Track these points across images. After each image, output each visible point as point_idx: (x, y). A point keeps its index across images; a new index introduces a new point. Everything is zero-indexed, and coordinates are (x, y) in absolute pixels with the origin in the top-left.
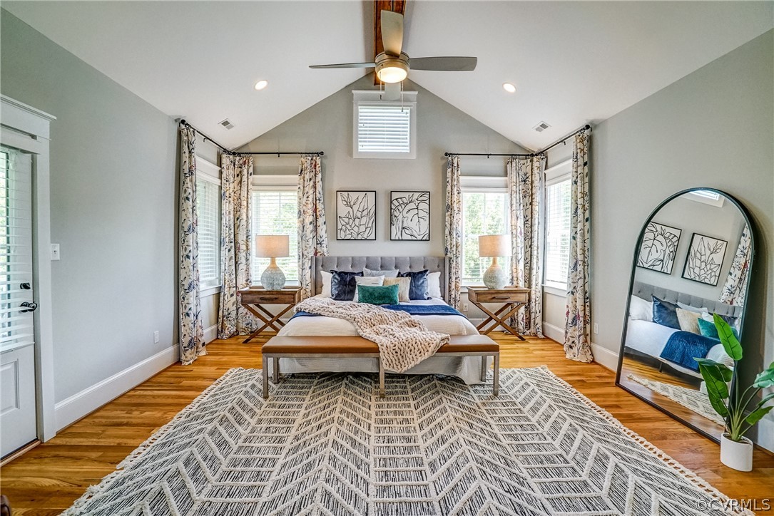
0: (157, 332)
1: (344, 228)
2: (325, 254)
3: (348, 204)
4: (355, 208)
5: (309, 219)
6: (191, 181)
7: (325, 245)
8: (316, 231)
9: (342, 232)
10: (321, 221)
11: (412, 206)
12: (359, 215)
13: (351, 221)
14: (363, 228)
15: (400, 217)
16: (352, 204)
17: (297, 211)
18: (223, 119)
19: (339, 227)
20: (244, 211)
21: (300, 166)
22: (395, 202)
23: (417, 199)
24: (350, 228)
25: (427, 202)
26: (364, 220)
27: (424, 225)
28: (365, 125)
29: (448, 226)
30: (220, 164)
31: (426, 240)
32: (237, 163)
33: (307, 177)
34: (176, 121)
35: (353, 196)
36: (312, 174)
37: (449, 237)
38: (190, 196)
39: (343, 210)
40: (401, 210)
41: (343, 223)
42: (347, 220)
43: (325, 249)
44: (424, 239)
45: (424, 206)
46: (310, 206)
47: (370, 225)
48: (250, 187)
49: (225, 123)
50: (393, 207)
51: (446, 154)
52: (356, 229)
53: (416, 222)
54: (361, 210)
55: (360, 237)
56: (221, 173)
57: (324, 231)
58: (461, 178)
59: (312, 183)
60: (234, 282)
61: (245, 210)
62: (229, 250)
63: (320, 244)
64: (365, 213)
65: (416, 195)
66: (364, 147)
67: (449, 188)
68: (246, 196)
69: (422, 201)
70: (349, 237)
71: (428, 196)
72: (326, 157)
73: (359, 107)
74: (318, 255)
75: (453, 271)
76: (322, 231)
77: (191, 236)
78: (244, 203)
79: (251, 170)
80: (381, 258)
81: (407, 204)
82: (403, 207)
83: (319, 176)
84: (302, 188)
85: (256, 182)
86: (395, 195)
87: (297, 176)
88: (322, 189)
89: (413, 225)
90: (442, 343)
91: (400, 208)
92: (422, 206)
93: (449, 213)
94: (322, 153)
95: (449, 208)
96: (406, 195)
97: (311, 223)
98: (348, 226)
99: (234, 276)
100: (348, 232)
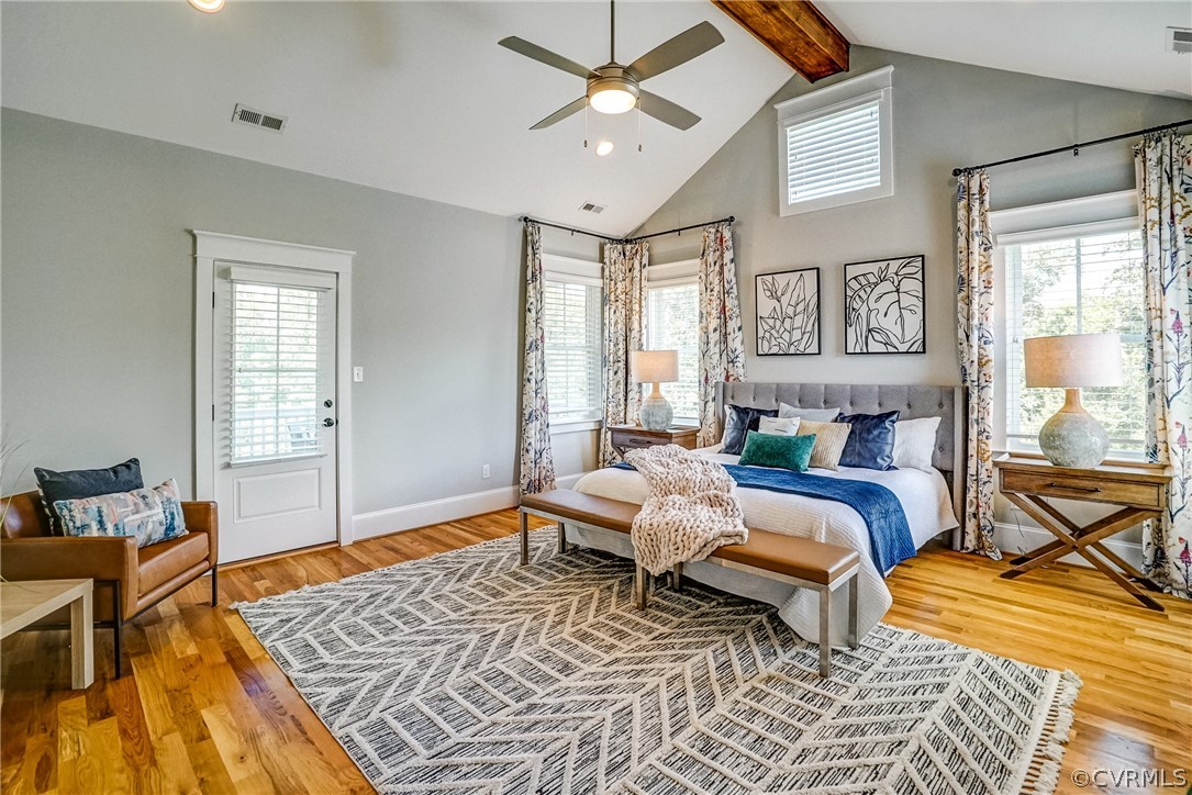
0: (486, 467)
1: (767, 335)
2: (741, 378)
3: (774, 296)
4: (785, 299)
5: (714, 323)
6: (535, 288)
7: (740, 365)
8: (726, 342)
9: (765, 343)
10: (732, 325)
11: (886, 286)
12: (790, 311)
13: (778, 323)
14: (797, 335)
15: (863, 311)
16: (779, 294)
17: (697, 313)
18: (583, 203)
19: (761, 334)
20: (635, 318)
21: (702, 245)
22: (853, 284)
23: (896, 274)
24: (776, 335)
25: (919, 276)
26: (798, 321)
27: (913, 323)
28: (798, 157)
29: (963, 321)
30: (602, 260)
31: (916, 352)
32: (627, 253)
33: (711, 259)
34: (520, 220)
35: (781, 280)
36: (718, 253)
37: (965, 344)
38: (532, 307)
39: (766, 306)
40: (865, 297)
41: (766, 327)
42: (771, 322)
43: (741, 371)
44: (913, 349)
45: (911, 285)
46: (716, 303)
47: (809, 328)
48: (644, 283)
49: (589, 207)
50: (850, 293)
51: (957, 173)
52: (786, 336)
53: (895, 315)
54: (793, 303)
55: (792, 351)
56: (603, 269)
57: (738, 340)
58: (991, 216)
59: (717, 268)
60: (622, 415)
61: (637, 317)
62: (616, 373)
63: (732, 362)
64: (800, 308)
65: (894, 266)
66: (799, 195)
67: (962, 242)
68: (638, 297)
69: (906, 276)
70: (775, 350)
71: (920, 264)
72: (739, 223)
73: (788, 129)
74: (731, 379)
75: (973, 416)
76: (736, 342)
77: (532, 355)
78: (636, 307)
79: (645, 261)
80: (826, 386)
81: (876, 284)
82: (869, 290)
83: (728, 255)
84: (704, 277)
85: (653, 276)
86: (852, 271)
87: (698, 261)
88: (736, 275)
89: (889, 323)
90: (723, 542)
91: (862, 293)
92: (907, 285)
93: (963, 294)
94: (732, 219)
95: (963, 283)
96: (874, 268)
97: (715, 330)
98: (773, 332)
99: (623, 407)
100: (774, 342)
